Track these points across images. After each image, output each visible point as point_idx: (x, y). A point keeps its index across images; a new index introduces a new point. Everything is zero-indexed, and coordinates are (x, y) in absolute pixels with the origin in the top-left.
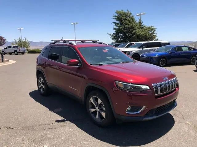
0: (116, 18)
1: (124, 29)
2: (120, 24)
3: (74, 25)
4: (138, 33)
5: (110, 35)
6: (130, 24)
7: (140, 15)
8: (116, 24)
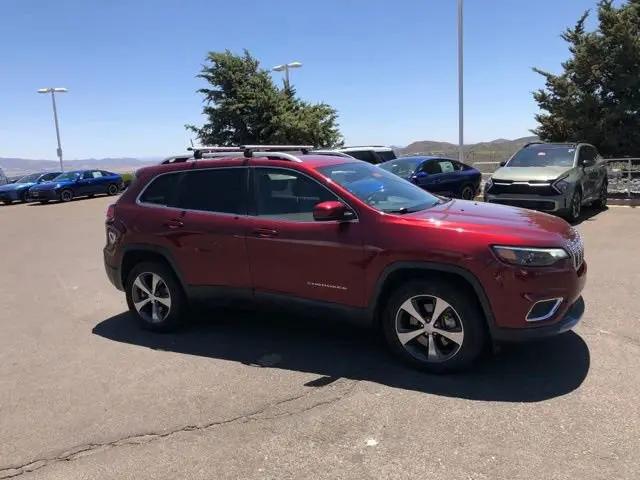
0: (211, 74)
1: (243, 113)
2: (223, 95)
3: (50, 94)
4: (288, 125)
5: (195, 129)
6: (259, 95)
7: (286, 68)
8: (210, 96)
